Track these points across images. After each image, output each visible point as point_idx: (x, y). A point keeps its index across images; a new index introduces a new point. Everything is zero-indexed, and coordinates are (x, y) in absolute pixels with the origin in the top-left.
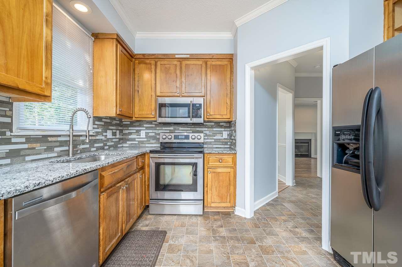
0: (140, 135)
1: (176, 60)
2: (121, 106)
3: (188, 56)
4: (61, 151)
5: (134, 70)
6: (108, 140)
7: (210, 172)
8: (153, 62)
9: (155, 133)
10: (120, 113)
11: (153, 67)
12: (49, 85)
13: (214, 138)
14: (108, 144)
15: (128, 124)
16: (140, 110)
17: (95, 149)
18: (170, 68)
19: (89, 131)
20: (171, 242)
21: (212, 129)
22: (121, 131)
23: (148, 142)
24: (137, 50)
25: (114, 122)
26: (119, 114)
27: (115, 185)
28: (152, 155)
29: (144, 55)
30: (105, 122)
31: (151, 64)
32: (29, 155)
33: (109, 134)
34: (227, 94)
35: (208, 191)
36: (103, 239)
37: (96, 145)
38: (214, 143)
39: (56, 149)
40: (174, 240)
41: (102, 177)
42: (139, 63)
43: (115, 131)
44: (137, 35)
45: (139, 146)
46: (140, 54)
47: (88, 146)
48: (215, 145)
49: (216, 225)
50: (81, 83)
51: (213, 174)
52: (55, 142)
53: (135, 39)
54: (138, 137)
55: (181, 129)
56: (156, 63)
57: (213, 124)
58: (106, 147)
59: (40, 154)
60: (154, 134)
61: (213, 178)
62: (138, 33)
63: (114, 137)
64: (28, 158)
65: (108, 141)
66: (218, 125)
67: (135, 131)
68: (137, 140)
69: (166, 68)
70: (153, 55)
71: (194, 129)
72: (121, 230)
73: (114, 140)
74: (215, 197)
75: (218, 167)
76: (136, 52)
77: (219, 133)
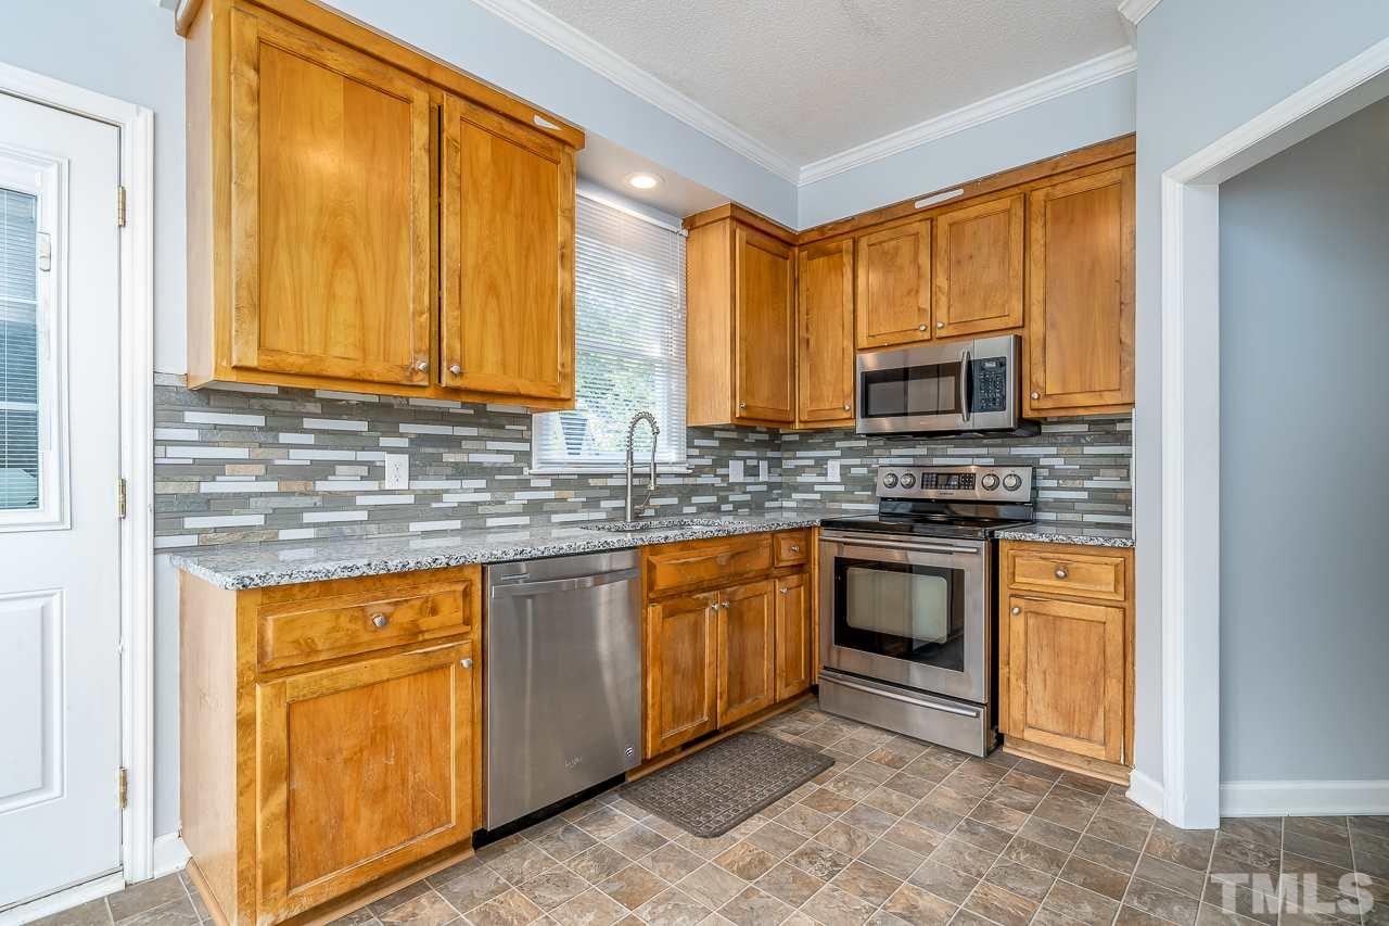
0: (826, 475)
1: (919, 217)
2: (748, 391)
3: (960, 192)
4: (614, 509)
5: (796, 282)
6: (731, 487)
7: (1016, 610)
8: (847, 244)
9: (868, 466)
10: (744, 414)
11: (847, 259)
12: (568, 377)
13: (1088, 484)
14: (731, 498)
15: (795, 441)
16: (812, 400)
17: (693, 510)
18: (897, 248)
19: (655, 464)
20: (830, 786)
21: (1077, 450)
22: (775, 464)
23: (849, 496)
24: (802, 218)
25: (752, 437)
26: (741, 418)
27: (690, 593)
28: (827, 534)
29: (821, 229)
30: (723, 440)
31: (841, 251)
32: (556, 512)
33: (735, 472)
34: (1121, 303)
35: (1013, 678)
36: (653, 705)
37: (695, 500)
38: (1090, 506)
39: (603, 504)
40: (841, 784)
41: (651, 567)
42: (810, 258)
43: (754, 463)
44: (802, 176)
45: (824, 508)
46: (812, 230)
47: (675, 501)
48: (1092, 512)
49: (1010, 798)
50: (655, 350)
51: (1031, 621)
52: (601, 488)
53: (796, 188)
54: (822, 479)
55: (951, 451)
56: (855, 242)
57: (1085, 428)
58: (725, 507)
59: (575, 512)
60: (864, 471)
61: (1030, 635)
62: (802, 168)
63: (751, 479)
64: (556, 518)
65: (733, 490)
66: (1108, 433)
67: (812, 462)
68: (817, 488)
69: (885, 253)
70: (847, 221)
71: (1004, 451)
72: (710, 709)
73: (749, 488)
74: (1040, 708)
75: (1053, 596)
76: (800, 226)
77: (1108, 467)
